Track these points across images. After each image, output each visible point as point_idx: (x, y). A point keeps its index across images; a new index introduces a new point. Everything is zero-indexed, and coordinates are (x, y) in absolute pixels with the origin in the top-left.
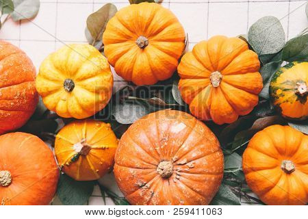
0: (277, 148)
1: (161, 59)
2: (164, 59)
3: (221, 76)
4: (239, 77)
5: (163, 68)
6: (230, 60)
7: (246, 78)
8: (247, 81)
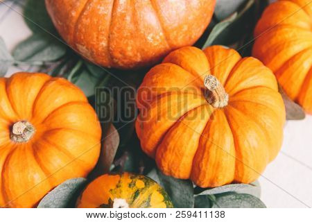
0: (59, 129)
1: (289, 42)
2: (288, 46)
3: (217, 104)
4: (200, 128)
5: (274, 41)
6: (235, 127)
7: (190, 136)
8: (186, 135)
